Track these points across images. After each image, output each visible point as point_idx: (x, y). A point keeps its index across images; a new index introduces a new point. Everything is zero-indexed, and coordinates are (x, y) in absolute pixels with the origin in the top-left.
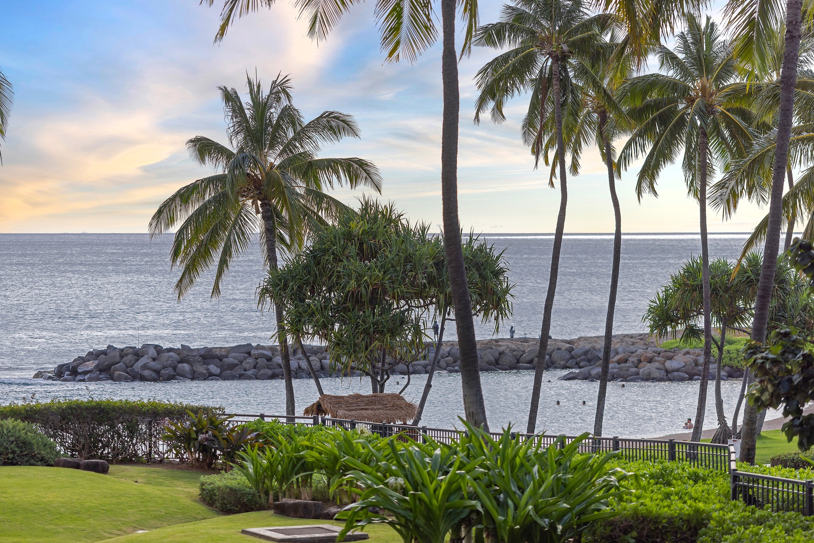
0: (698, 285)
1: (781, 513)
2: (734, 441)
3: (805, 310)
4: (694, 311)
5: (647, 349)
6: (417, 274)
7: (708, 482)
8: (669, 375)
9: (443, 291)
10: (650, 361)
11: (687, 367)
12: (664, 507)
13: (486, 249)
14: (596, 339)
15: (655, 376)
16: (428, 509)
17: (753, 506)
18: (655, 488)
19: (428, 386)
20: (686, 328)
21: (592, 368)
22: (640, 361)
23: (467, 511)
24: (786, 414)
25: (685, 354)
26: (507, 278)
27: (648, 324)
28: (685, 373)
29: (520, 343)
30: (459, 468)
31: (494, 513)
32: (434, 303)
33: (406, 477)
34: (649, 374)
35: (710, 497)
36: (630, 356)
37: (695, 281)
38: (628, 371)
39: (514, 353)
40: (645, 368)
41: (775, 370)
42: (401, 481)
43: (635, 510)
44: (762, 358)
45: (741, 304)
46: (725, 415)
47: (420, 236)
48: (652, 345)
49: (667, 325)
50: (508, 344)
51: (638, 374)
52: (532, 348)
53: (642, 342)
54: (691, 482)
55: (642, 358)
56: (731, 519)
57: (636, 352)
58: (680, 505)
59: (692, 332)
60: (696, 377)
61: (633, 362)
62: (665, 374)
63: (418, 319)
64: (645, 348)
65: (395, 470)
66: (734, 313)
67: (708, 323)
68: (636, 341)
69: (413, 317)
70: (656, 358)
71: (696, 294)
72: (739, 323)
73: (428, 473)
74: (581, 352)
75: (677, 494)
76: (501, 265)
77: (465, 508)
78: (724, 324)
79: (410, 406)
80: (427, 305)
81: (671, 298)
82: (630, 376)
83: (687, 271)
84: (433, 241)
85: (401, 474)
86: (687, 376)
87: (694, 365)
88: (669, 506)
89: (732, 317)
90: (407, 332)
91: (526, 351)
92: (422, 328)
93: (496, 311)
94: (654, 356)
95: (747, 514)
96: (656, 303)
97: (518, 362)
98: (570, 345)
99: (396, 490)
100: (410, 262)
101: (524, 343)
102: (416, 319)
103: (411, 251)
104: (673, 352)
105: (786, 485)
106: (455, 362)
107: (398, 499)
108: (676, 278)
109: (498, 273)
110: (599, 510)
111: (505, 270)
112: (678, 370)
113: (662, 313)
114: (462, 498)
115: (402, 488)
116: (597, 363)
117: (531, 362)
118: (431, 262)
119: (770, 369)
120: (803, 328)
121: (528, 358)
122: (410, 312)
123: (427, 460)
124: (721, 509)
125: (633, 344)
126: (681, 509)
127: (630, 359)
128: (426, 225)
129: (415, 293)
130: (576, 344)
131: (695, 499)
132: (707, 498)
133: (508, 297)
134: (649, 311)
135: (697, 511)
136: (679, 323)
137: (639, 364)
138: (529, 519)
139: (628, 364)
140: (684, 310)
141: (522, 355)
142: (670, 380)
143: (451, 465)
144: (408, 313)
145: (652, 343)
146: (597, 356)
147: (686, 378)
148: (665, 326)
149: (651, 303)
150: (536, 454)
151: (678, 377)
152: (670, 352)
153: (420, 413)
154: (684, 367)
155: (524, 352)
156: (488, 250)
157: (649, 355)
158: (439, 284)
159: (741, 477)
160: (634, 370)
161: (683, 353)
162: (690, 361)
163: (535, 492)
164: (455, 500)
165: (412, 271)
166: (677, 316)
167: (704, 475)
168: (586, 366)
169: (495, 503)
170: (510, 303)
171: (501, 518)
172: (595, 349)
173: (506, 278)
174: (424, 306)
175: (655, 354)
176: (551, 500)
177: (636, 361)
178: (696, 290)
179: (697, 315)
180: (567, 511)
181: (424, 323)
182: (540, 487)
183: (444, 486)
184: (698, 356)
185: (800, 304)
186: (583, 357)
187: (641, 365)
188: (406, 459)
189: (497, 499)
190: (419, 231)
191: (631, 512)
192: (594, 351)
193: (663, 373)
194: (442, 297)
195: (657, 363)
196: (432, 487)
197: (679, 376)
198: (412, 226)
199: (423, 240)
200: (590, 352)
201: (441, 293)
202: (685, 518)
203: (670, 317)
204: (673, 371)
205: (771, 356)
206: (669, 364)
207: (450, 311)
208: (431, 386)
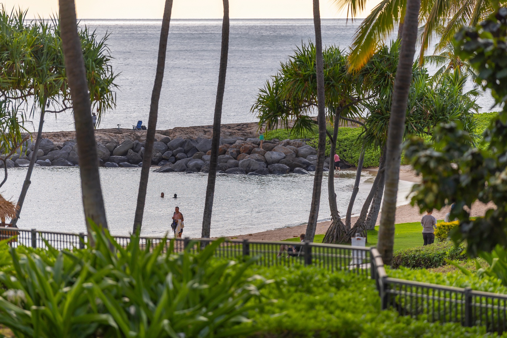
0: (309, 75)
1: (437, 323)
2: (358, 239)
3: (421, 99)
4: (306, 101)
5: (246, 139)
6: (14, 63)
7: (351, 288)
8: (269, 166)
9: (42, 81)
10: (250, 152)
11: (287, 158)
12: (310, 318)
13: (87, 36)
14: (192, 130)
15: (255, 168)
16: (52, 324)
17: (407, 317)
18: (296, 296)
19: (27, 183)
20: (298, 119)
21: (190, 160)
22: (239, 153)
23: (94, 326)
24: (451, 217)
25: (285, 145)
26: (111, 67)
27: (258, 114)
28: (286, 164)
29: (114, 134)
30: (86, 280)
31: (125, 328)
32: (32, 94)
33: (27, 289)
34: (249, 166)
35: (357, 306)
36: (228, 148)
37: (307, 71)
38: (226, 162)
39: (108, 144)
40: (246, 159)
41: (441, 168)
42: (21, 293)
43: (280, 322)
44: (426, 156)
45: (354, 94)
46: (338, 210)
47: (17, 23)
48: (251, 136)
49: (277, 116)
50: (100, 135)
51: (237, 165)
52: (126, 139)
53: (240, 133)
54: (333, 289)
55: (241, 149)
56: (384, 331)
57: (235, 142)
58: (328, 316)
59: (304, 122)
60: (297, 169)
61: (232, 153)
62: (265, 166)
63: (15, 112)
64: (243, 138)
65: (15, 282)
66: (347, 104)
67: (321, 113)
68: (234, 131)
69: (10, 109)
70: (256, 149)
71: (309, 84)
72: (351, 114)
73: (52, 285)
74: (177, 143)
75: (322, 303)
76: (104, 53)
77: (92, 322)
78: (338, 114)
79: (9, 204)
80: (25, 96)
81: (281, 87)
82: (229, 167)
83: (298, 59)
84: (31, 28)
85: (19, 285)
86: (288, 167)
87: (294, 156)
88: (315, 317)
89: (345, 107)
90: (5, 125)
91: (120, 143)
92: (20, 120)
93: (98, 102)
94: (254, 147)
95: (401, 325)
96: (266, 92)
97: (112, 154)
98: (165, 136)
99: (15, 303)
100: (7, 50)
101: (117, 135)
102: (13, 111)
103: (8, 38)
104: (273, 143)
105: (436, 292)
106: (45, 154)
107: (16, 313)
108: (287, 67)
109: (100, 62)
110: (239, 323)
111: (109, 58)
112: (278, 161)
113: (273, 103)
114: (90, 311)
115: (22, 301)
116: (195, 155)
117: (125, 153)
118: (29, 50)
119: (436, 168)
120: (420, 119)
121: (122, 150)
122: (7, 104)
123: (49, 269)
124: (372, 320)
125: (230, 135)
126: (329, 320)
127: (229, 150)
128: (23, 10)
129: (12, 83)
130: (172, 135)
131: (343, 309)
132: (355, 307)
133: (111, 88)
134: (259, 100)
135: (346, 323)
136: (290, 114)
137: (238, 155)
138: (164, 334)
139: (227, 156)
140: (294, 100)
141: (116, 147)
142: (271, 172)
143: (77, 275)
144: (5, 105)
145: (251, 133)
146: (194, 147)
147: (286, 169)
148: (276, 117)
149: (261, 93)
150: (167, 261)
151: (278, 169)
152: (270, 143)
153: (19, 211)
154: (285, 158)
155: (118, 143)
156: (90, 37)
157: (248, 146)
158: (39, 74)
159: (392, 285)
160: (232, 161)
161: (283, 144)
162: (290, 152)
163: (169, 303)
164: (82, 314)
165: (9, 60)
166: (287, 107)
167: (346, 282)
168: (183, 158)
169: (125, 316)
170: (113, 93)
171: (133, 334)
172: (191, 140)
173: (109, 67)
174: (21, 97)
175: (255, 145)
176: (187, 312)
177: (235, 153)
178: (308, 80)
179: (308, 106)
180: (204, 324)
181: (22, 116)
182: (175, 297)
183: (69, 299)
184: (298, 147)
185: (416, 94)
186: (179, 148)
187: (240, 156)
188: (26, 269)
189: (128, 313)
190: (15, 18)
191: (274, 325)
192: (191, 143)
193: (263, 164)
194: (41, 87)
195: (257, 155)
196: (55, 299)
197: (279, 167)
198: (8, 13)
199: (21, 27)
200: (187, 144)
201: (40, 83)
202: (333, 330)
203: (280, 108)
204: (274, 162)
205: (436, 154)
206: (268, 155)
207: (49, 103)
208: (30, 182)
